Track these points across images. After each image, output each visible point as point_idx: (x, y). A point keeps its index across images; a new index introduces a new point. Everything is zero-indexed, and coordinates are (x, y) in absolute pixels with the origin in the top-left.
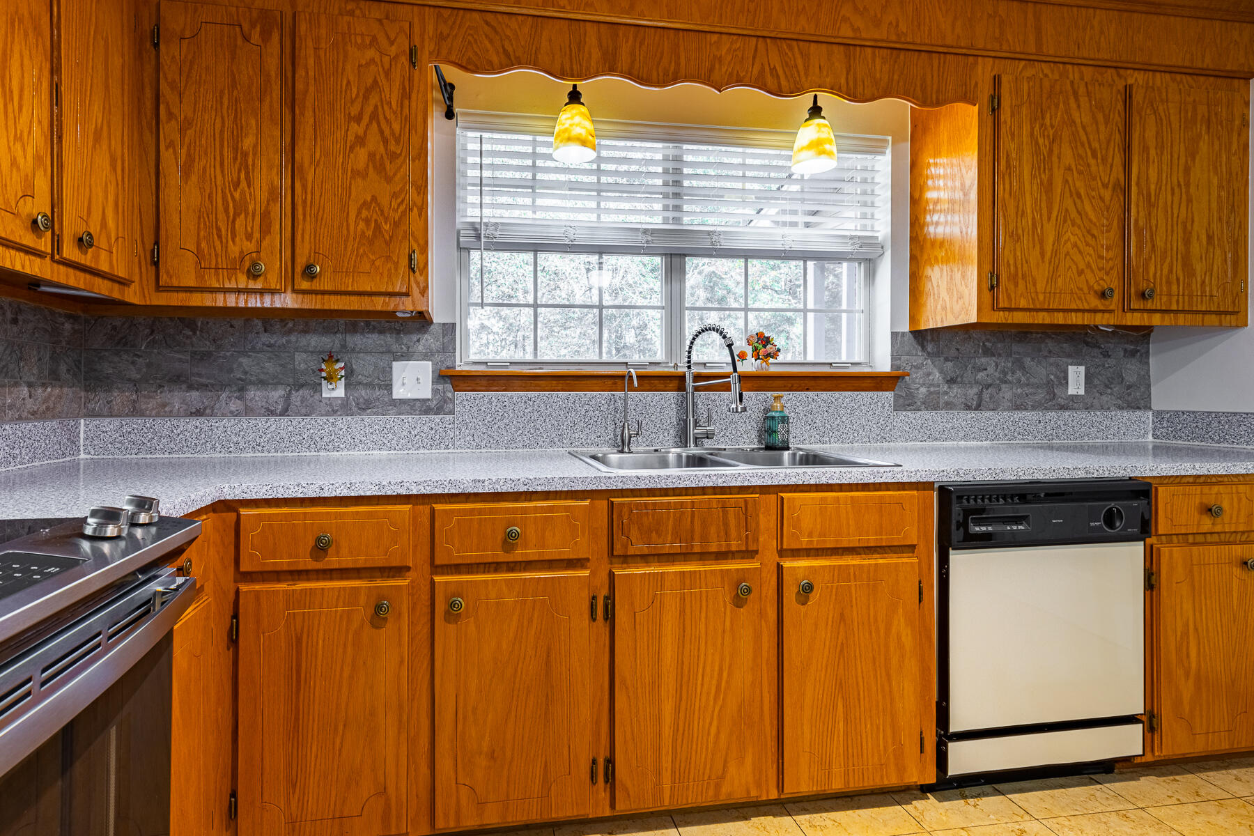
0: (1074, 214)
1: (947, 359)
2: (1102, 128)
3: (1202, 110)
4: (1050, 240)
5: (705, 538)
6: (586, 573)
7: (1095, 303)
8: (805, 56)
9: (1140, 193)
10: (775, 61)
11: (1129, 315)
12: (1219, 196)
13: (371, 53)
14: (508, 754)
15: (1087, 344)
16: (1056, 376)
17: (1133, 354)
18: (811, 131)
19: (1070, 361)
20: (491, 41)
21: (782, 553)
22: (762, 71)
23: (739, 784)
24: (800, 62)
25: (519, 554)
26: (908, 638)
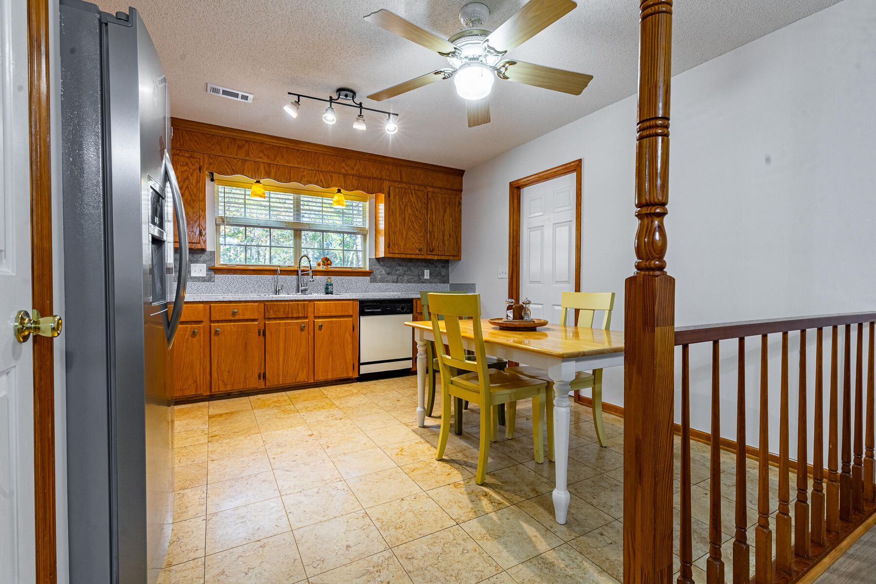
0: (411, 227)
1: (387, 267)
2: (419, 203)
3: (447, 200)
4: (405, 234)
5: (292, 313)
6: (257, 323)
7: (418, 252)
8: (331, 177)
9: (430, 222)
10: (322, 177)
11: (428, 256)
12: (452, 224)
13: (186, 168)
14: (234, 371)
15: (430, 263)
16: (420, 273)
17: (444, 267)
18: (337, 197)
19: (425, 268)
20: (228, 166)
21: (315, 317)
22: (317, 181)
23: (302, 378)
24: (330, 179)
25: (237, 318)
26: (349, 340)
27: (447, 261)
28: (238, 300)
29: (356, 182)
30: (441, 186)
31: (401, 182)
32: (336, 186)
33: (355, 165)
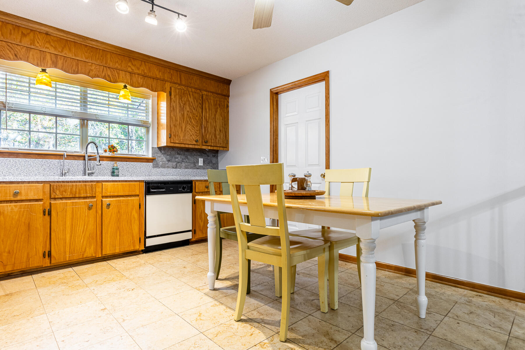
0: (189, 122)
1: (167, 155)
2: (196, 103)
3: (218, 102)
4: (184, 127)
5: (79, 193)
6: (42, 203)
7: (194, 143)
8: (118, 74)
9: (205, 119)
10: (109, 73)
11: (203, 146)
12: (222, 122)
14: (15, 252)
15: (204, 153)
16: (196, 161)
17: (214, 156)
18: (123, 92)
19: (199, 157)
20: (10, 51)
21: (103, 197)
22: (105, 76)
23: (90, 253)
24: (117, 75)
25: (19, 198)
26: (136, 216)
27: (217, 151)
28: (21, 180)
29: (142, 80)
30: (213, 90)
31: (180, 85)
32: (123, 82)
33: (140, 66)
